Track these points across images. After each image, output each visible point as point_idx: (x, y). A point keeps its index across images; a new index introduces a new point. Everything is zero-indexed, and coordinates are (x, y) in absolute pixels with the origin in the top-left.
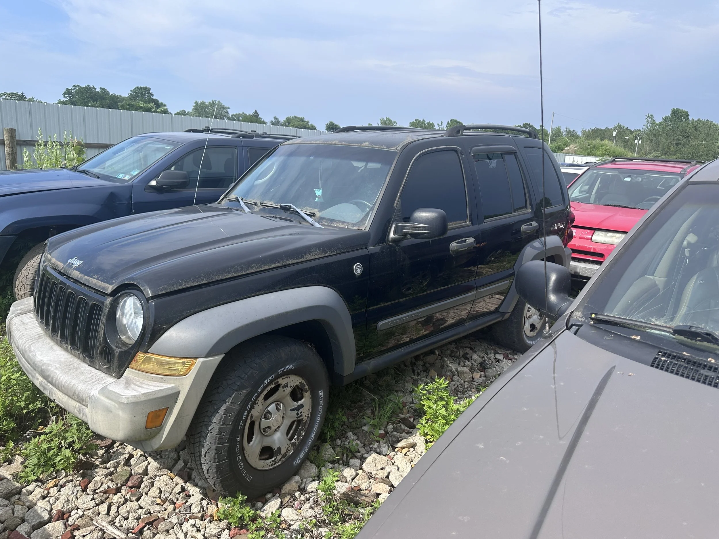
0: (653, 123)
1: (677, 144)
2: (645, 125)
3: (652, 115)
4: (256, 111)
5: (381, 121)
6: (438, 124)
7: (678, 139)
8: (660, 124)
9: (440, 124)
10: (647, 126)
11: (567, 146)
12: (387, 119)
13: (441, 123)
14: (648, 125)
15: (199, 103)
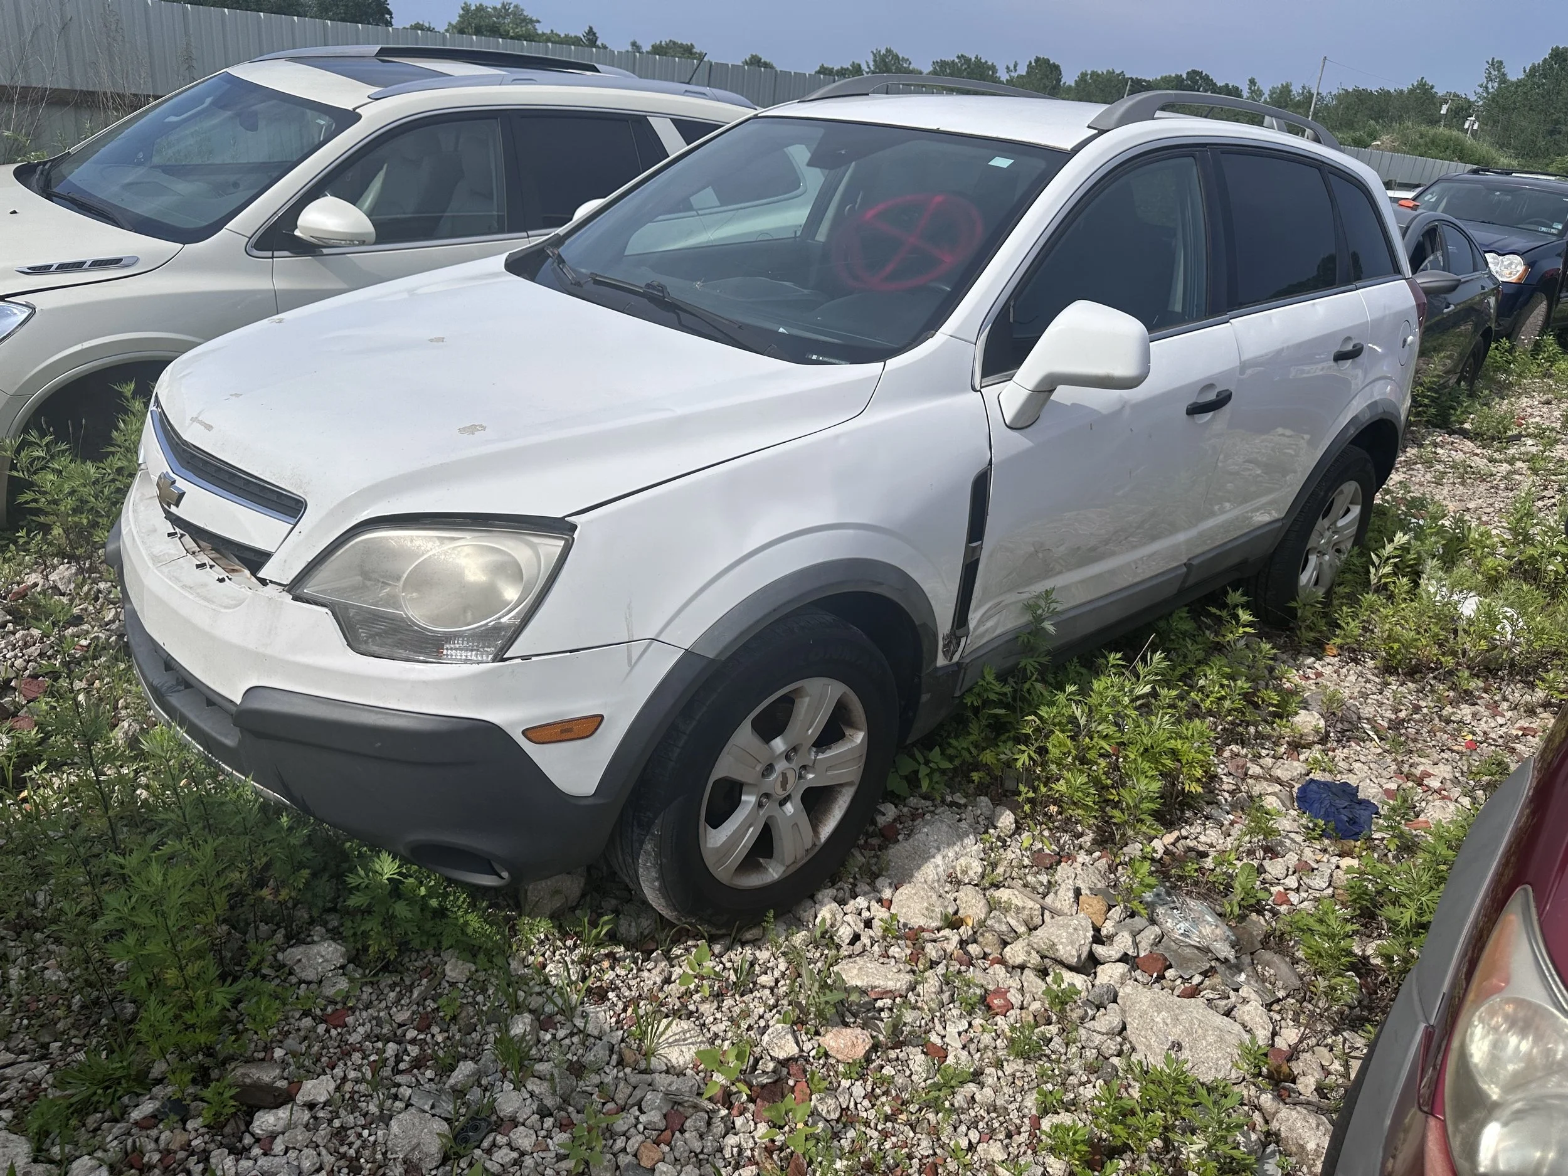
0: (1503, 79)
1: (1552, 133)
2: (1481, 86)
3: (1501, 63)
4: (591, 28)
5: (875, 55)
6: (1008, 68)
7: (1557, 122)
8: (1519, 84)
9: (1012, 68)
10: (1487, 88)
11: (1375, 139)
12: (889, 51)
13: (1015, 66)
14: (1490, 86)
15: (473, 8)
